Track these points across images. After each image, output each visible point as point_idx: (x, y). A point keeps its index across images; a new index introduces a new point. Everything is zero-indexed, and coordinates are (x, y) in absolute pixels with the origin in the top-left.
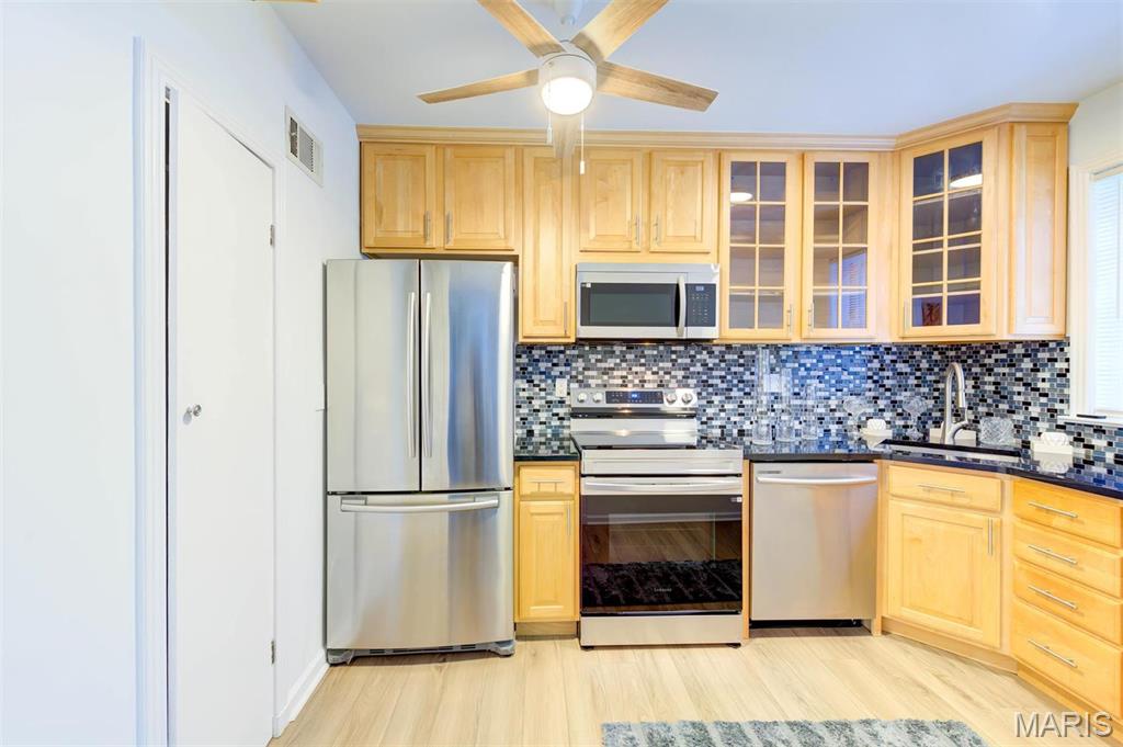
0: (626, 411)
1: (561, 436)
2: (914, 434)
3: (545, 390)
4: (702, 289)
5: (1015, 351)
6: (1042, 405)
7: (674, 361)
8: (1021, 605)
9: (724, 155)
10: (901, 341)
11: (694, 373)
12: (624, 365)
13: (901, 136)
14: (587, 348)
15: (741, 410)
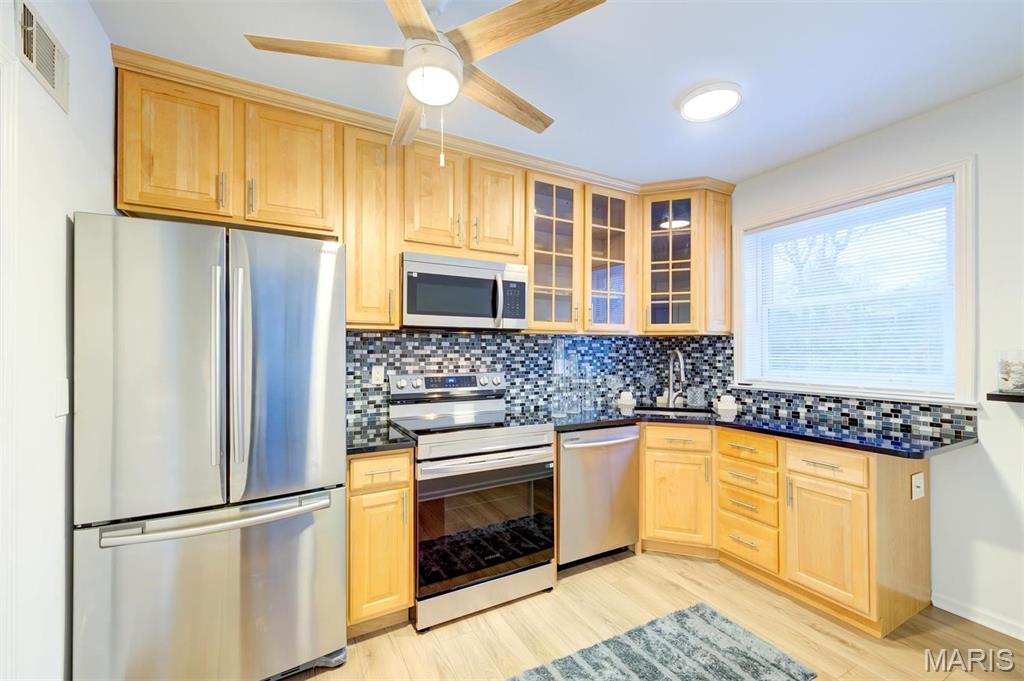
0: (436, 396)
1: (378, 423)
2: (647, 401)
3: (359, 377)
4: (515, 286)
5: (704, 342)
6: (719, 377)
7: (484, 348)
8: (723, 512)
9: (530, 175)
10: (643, 334)
11: (500, 359)
12: (440, 352)
13: (643, 185)
14: (404, 336)
15: (536, 390)
